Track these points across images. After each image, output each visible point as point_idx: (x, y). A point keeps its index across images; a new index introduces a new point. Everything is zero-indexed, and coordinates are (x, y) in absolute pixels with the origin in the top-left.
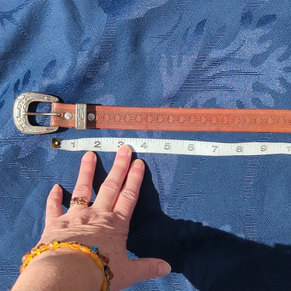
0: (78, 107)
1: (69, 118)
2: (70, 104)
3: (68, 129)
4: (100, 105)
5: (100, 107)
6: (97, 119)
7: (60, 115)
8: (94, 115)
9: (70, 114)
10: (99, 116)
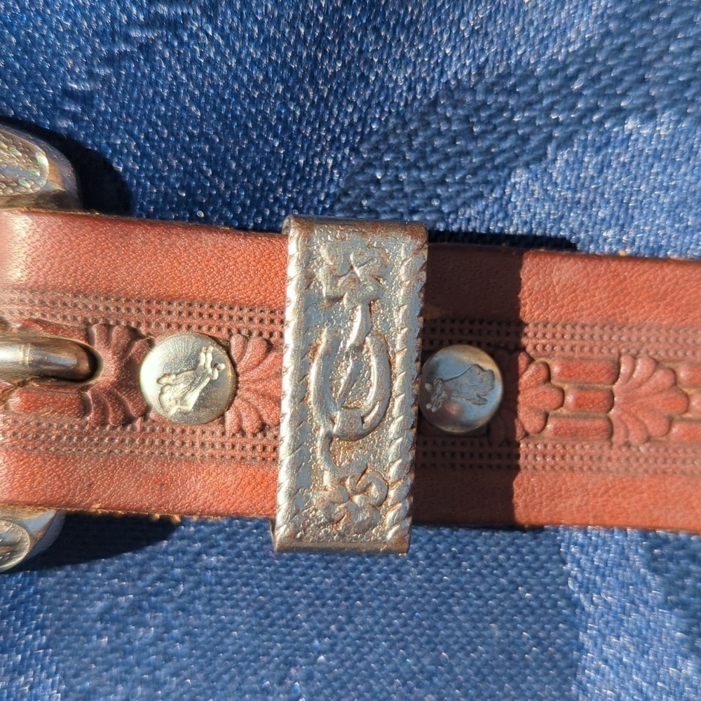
0: (321, 274)
1: (193, 398)
2: (207, 224)
3: (164, 528)
4: (562, 246)
5: (563, 270)
6: (527, 419)
7: (85, 366)
8: (489, 365)
9: (206, 359)
10: (548, 378)
